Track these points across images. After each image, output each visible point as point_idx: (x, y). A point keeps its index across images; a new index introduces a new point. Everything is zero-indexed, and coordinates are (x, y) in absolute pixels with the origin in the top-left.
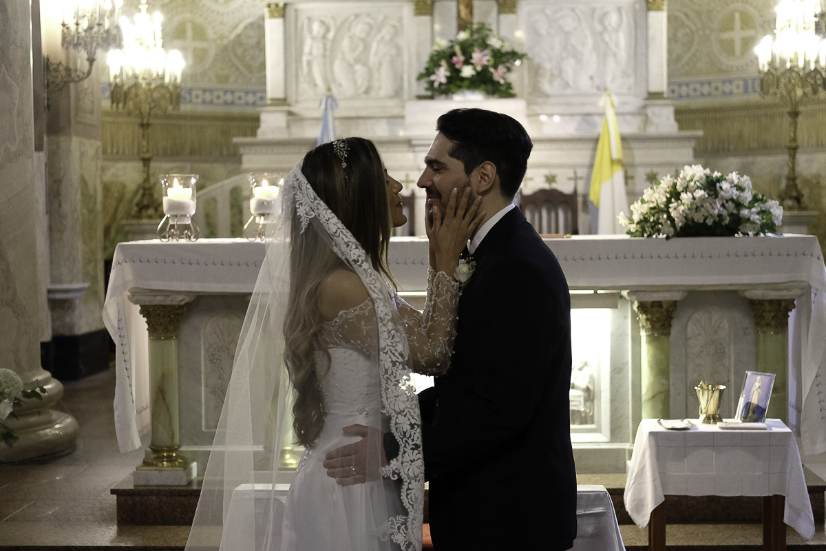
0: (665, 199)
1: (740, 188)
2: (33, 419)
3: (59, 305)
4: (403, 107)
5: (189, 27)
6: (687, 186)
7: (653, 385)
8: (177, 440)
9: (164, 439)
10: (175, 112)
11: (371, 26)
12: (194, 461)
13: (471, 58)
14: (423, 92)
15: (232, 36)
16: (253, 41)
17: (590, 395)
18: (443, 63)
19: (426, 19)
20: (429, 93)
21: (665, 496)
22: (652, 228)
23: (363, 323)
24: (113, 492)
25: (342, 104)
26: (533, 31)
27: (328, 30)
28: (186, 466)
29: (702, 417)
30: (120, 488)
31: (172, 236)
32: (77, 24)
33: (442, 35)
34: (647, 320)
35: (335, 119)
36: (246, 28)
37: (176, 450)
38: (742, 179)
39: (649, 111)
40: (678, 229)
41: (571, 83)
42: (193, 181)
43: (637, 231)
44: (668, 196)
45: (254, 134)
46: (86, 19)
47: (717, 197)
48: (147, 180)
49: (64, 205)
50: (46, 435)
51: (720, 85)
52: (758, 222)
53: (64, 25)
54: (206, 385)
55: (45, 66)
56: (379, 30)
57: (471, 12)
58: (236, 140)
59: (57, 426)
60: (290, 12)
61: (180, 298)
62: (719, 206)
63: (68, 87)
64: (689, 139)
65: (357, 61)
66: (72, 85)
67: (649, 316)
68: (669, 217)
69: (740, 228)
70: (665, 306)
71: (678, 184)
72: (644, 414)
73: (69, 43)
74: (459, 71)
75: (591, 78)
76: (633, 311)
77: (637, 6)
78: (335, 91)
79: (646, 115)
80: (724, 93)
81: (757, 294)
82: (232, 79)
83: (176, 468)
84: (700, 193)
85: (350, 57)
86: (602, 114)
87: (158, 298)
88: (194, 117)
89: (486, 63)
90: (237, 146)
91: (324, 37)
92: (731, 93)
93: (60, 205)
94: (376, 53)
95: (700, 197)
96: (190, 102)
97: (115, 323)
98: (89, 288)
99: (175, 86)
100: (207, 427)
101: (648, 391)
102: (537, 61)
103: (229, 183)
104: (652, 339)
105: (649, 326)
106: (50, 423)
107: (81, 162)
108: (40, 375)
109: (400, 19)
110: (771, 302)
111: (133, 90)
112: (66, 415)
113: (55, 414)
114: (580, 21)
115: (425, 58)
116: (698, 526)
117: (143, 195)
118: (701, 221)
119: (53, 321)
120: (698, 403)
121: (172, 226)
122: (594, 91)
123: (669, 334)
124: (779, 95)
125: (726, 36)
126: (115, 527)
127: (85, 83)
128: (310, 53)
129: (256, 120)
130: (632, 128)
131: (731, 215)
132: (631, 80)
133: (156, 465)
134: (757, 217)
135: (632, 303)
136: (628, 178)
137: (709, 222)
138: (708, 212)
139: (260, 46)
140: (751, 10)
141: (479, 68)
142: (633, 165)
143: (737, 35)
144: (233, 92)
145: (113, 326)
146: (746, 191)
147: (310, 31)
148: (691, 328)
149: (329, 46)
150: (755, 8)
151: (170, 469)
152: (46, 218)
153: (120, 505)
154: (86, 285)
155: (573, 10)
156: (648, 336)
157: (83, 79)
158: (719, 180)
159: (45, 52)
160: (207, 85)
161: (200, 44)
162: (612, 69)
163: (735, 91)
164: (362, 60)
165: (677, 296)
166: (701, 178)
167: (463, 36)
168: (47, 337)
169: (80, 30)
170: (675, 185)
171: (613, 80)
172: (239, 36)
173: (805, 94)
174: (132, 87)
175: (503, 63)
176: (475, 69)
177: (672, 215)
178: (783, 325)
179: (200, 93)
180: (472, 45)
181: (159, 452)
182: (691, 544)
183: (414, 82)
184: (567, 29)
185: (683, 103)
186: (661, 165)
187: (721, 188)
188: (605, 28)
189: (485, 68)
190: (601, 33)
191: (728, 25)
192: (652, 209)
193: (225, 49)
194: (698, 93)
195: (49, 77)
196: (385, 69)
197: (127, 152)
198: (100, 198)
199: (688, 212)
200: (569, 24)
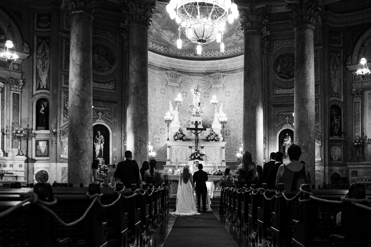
4: (187, 161)
6: (217, 171)
11: (183, 150)
13: (197, 155)
14: (190, 160)
15: (159, 149)
16: (165, 151)
17: (209, 190)
18: (193, 155)
19: (191, 149)
22: (214, 174)
26: (206, 151)
35: (178, 163)
36: (161, 148)
39: (222, 163)
41: (211, 159)
57: (197, 148)
60: (171, 147)
65: (181, 154)
74: (195, 157)
75: (214, 158)
76: (213, 182)
77: (221, 148)
78: (177, 159)
85: (179, 154)
86: (215, 163)
90: (163, 166)
91: (176, 151)
94: (183, 154)
102: (206, 156)
105: (214, 184)
109: (187, 149)
114: (213, 150)
115: (191, 155)
118: (219, 174)
122: (214, 160)
125: (235, 152)
128: (174, 153)
129: (165, 163)
130: (220, 165)
132: (220, 159)
144: (159, 158)
147: (174, 150)
155: (212, 148)
158: (220, 170)
162: (217, 157)
165: (216, 181)
167: (196, 152)
175: (202, 156)
183: (189, 158)
185: (227, 162)
188: (216, 151)
189: (199, 156)
191: (236, 150)
193: (158, 151)
194: (231, 160)
196: (185, 156)
200: (211, 150)
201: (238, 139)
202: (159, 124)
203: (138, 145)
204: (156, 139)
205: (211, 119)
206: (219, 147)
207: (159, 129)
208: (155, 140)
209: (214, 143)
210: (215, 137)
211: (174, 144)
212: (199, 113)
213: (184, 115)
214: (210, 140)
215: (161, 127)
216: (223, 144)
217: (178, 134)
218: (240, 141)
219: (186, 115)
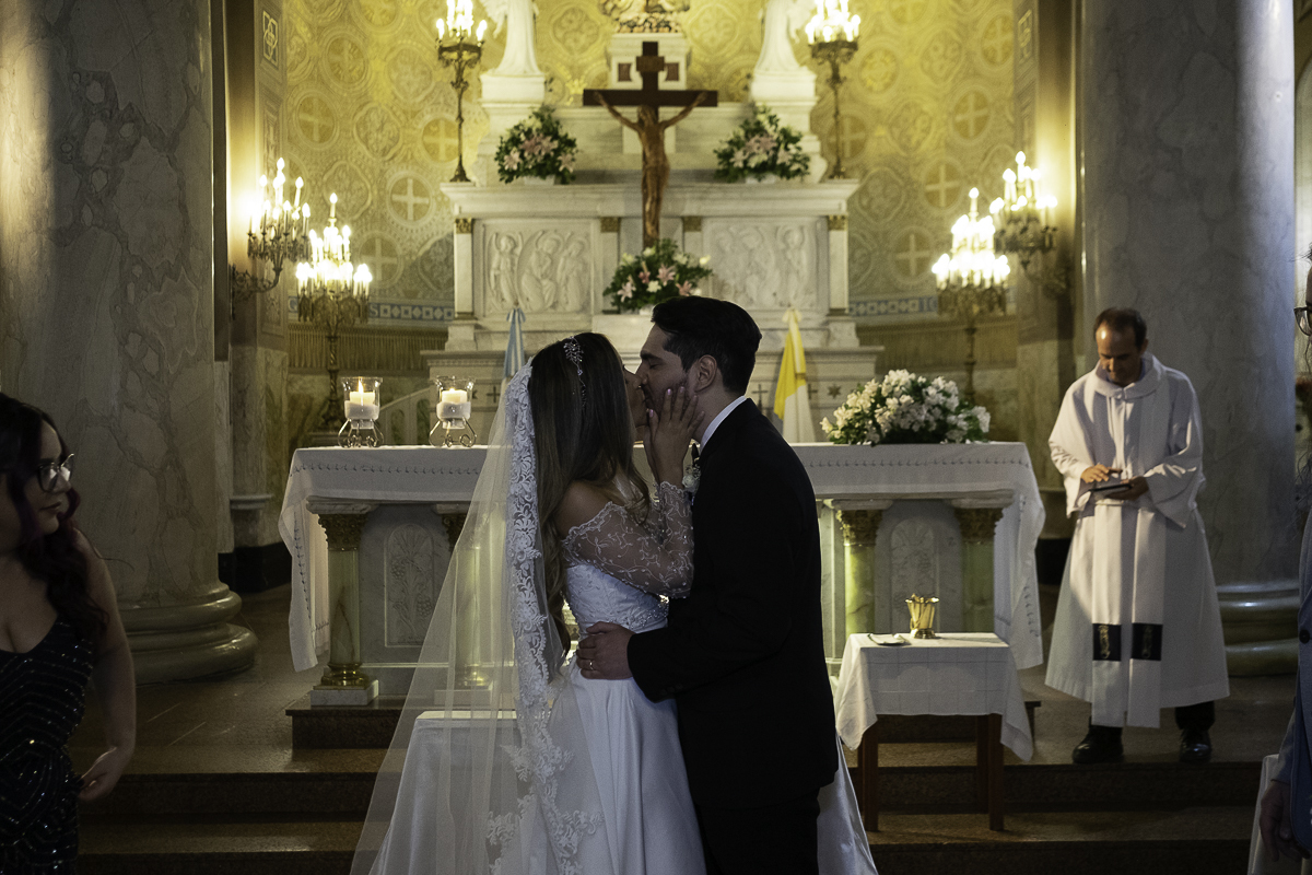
0: (869, 405)
1: (946, 394)
2: (208, 634)
3: (242, 516)
4: (590, 321)
5: (378, 244)
6: (893, 392)
7: (857, 598)
8: (357, 657)
9: (343, 655)
10: (364, 326)
11: (558, 242)
12: (376, 679)
13: (658, 273)
14: (610, 307)
15: (421, 253)
16: (442, 258)
18: (630, 278)
19: (612, 236)
20: (615, 308)
21: (878, 716)
22: (858, 434)
23: (597, 540)
24: (289, 713)
25: (529, 318)
26: (718, 247)
27: (515, 245)
28: (366, 684)
29: (914, 631)
30: (297, 708)
31: (354, 441)
32: (264, 234)
33: (629, 251)
34: (851, 530)
35: (521, 332)
36: (434, 245)
37: (356, 668)
38: (947, 385)
39: (832, 327)
40: (884, 435)
41: (755, 299)
42: (377, 384)
43: (841, 437)
44: (873, 401)
45: (442, 347)
46: (273, 229)
47: (923, 402)
48: (334, 392)
49: (248, 415)
50: (222, 650)
51: (896, 303)
52: (965, 428)
53: (250, 234)
54: (389, 599)
55: (229, 276)
56: (566, 246)
57: (657, 229)
58: (422, 352)
59: (234, 641)
60: (478, 228)
61: (363, 506)
62: (925, 412)
63: (254, 298)
64: (871, 354)
65: (544, 276)
66: (258, 295)
67: (854, 526)
68: (875, 424)
69: (947, 434)
70: (870, 515)
71: (883, 389)
72: (848, 629)
73: (256, 253)
74: (646, 286)
75: (775, 294)
76: (836, 521)
77: (819, 225)
78: (522, 305)
79: (829, 330)
80: (900, 312)
81: (965, 503)
82: (420, 296)
83: (357, 687)
84: (906, 399)
85: (537, 273)
86: (786, 330)
87: (338, 507)
88: (382, 331)
89: (672, 278)
90: (424, 358)
91: (512, 252)
92: (907, 312)
93: (244, 416)
94: (564, 268)
95: (906, 403)
96: (379, 316)
97: (292, 534)
98: (273, 499)
99: (363, 299)
100: (389, 643)
101: (852, 602)
102: (721, 277)
103: (416, 396)
104: (856, 550)
105: (853, 536)
106: (227, 638)
107: (267, 372)
108: (217, 587)
109: (587, 236)
110: (978, 511)
111: (321, 303)
112: (244, 629)
113: (232, 629)
114: (763, 238)
115: (612, 274)
116: (907, 745)
117: (330, 407)
118: (907, 427)
119: (236, 533)
120: (909, 617)
121: (354, 431)
122: (778, 307)
123: (874, 544)
124: (956, 313)
125: (902, 256)
126: (291, 751)
127: (272, 294)
128: (498, 268)
129: (445, 335)
130: (815, 342)
131: (938, 421)
132: (813, 297)
133: (335, 684)
134: (965, 423)
135: (835, 512)
136: (811, 392)
137: (916, 428)
138: (914, 417)
139: (448, 262)
140: (926, 232)
141: (665, 284)
142: (816, 380)
143: (912, 256)
144: (420, 307)
145: (289, 537)
146: (953, 396)
147: (498, 247)
148: (895, 538)
149: (516, 262)
150: (930, 229)
151: (350, 688)
152: (230, 428)
153: (296, 728)
154: (270, 496)
155: (757, 228)
156: (852, 546)
157: (269, 289)
158: (925, 385)
159: (230, 260)
160: (394, 300)
161: (388, 260)
162: (795, 287)
163: (911, 309)
164: (549, 275)
165: (882, 505)
166: (907, 384)
167: (649, 252)
168: (229, 548)
169: (267, 240)
170: (879, 390)
171: (795, 297)
172: (428, 252)
173: (981, 312)
174: (320, 299)
175: (689, 279)
176: (660, 284)
177: (878, 420)
178: (990, 535)
179: (388, 308)
180: (658, 261)
181: (337, 669)
182: (901, 765)
183: (600, 296)
184: (751, 246)
185: (862, 320)
186: (844, 379)
187: (927, 393)
188: (788, 247)
189: (671, 283)
190: (784, 251)
191: (903, 246)
192: (857, 414)
193: (414, 265)
194: (875, 312)
195: (236, 287)
196: (572, 283)
197: (314, 365)
198: (285, 409)
199: (894, 418)
200: (752, 242)
201: (915, 177)
202: (417, 93)
203: (91, 153)
204: (400, 188)
205: (741, 61)
206: (807, 221)
207: (421, 126)
208: (396, 198)
209: (769, 193)
210: (782, 152)
211: (501, 208)
212: (663, 11)
213: (576, 41)
214: (746, 170)
215: (428, 118)
216: (837, 197)
217: (528, 133)
218: (930, 188)
219: (583, 39)
